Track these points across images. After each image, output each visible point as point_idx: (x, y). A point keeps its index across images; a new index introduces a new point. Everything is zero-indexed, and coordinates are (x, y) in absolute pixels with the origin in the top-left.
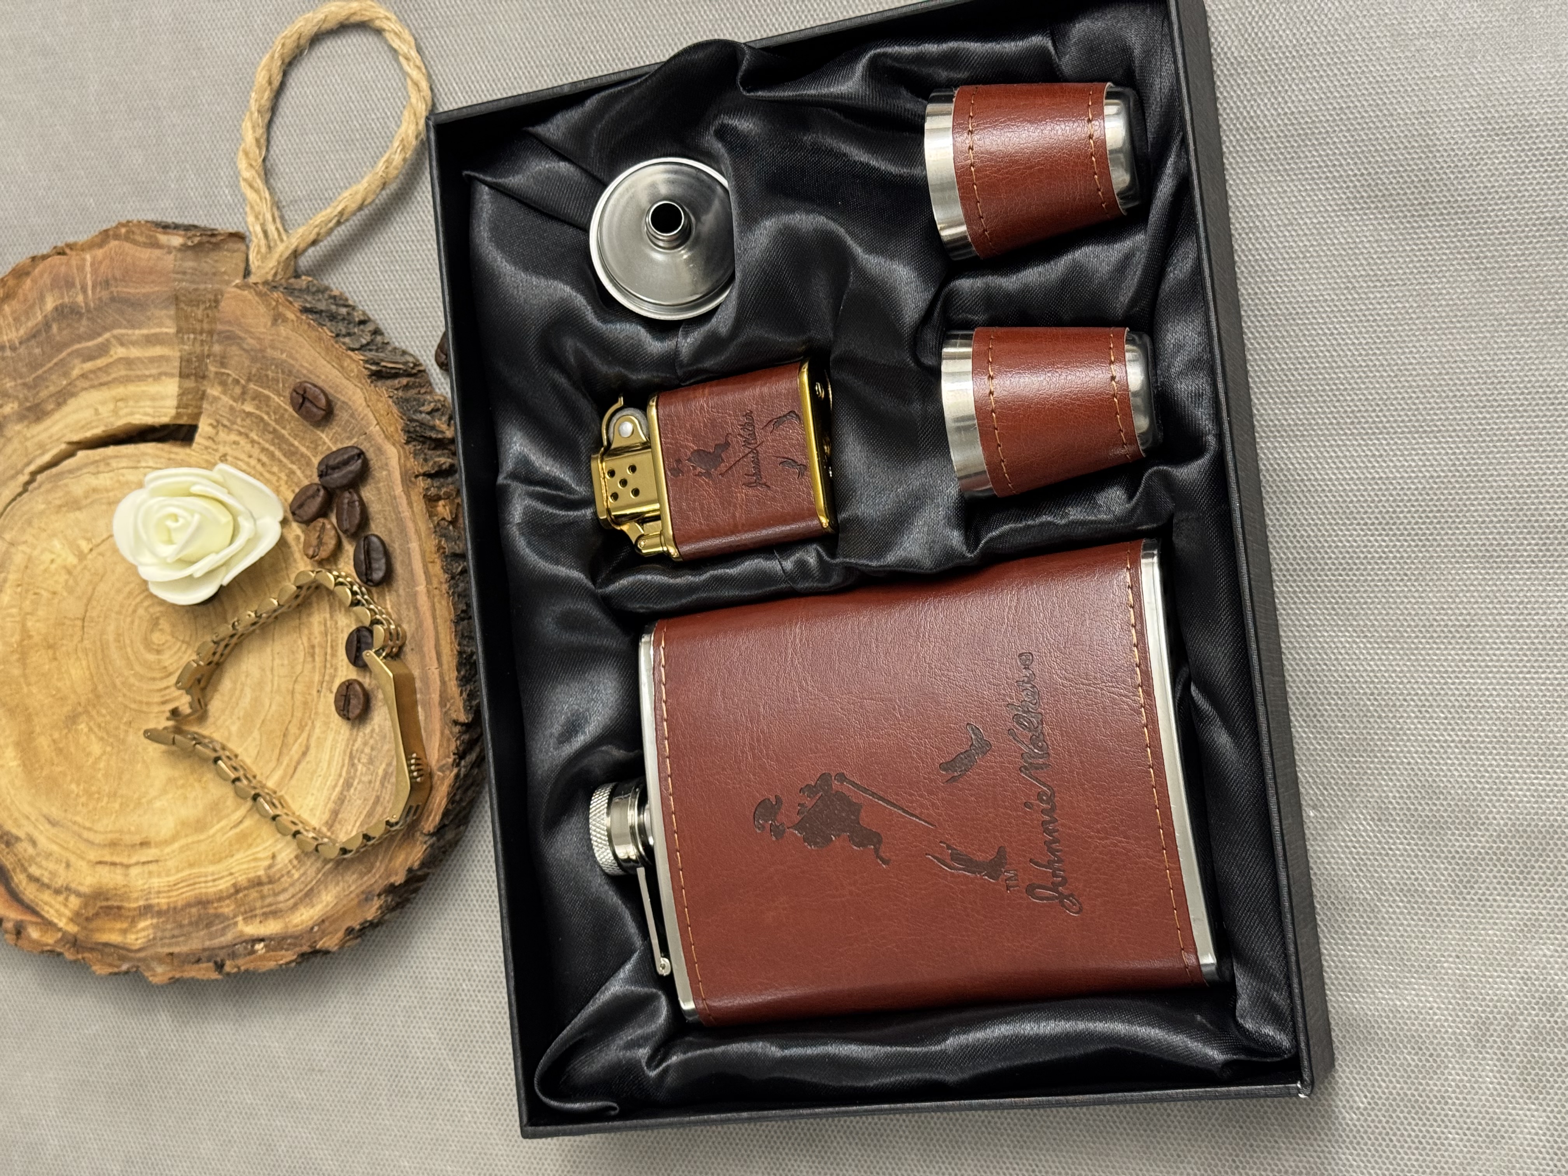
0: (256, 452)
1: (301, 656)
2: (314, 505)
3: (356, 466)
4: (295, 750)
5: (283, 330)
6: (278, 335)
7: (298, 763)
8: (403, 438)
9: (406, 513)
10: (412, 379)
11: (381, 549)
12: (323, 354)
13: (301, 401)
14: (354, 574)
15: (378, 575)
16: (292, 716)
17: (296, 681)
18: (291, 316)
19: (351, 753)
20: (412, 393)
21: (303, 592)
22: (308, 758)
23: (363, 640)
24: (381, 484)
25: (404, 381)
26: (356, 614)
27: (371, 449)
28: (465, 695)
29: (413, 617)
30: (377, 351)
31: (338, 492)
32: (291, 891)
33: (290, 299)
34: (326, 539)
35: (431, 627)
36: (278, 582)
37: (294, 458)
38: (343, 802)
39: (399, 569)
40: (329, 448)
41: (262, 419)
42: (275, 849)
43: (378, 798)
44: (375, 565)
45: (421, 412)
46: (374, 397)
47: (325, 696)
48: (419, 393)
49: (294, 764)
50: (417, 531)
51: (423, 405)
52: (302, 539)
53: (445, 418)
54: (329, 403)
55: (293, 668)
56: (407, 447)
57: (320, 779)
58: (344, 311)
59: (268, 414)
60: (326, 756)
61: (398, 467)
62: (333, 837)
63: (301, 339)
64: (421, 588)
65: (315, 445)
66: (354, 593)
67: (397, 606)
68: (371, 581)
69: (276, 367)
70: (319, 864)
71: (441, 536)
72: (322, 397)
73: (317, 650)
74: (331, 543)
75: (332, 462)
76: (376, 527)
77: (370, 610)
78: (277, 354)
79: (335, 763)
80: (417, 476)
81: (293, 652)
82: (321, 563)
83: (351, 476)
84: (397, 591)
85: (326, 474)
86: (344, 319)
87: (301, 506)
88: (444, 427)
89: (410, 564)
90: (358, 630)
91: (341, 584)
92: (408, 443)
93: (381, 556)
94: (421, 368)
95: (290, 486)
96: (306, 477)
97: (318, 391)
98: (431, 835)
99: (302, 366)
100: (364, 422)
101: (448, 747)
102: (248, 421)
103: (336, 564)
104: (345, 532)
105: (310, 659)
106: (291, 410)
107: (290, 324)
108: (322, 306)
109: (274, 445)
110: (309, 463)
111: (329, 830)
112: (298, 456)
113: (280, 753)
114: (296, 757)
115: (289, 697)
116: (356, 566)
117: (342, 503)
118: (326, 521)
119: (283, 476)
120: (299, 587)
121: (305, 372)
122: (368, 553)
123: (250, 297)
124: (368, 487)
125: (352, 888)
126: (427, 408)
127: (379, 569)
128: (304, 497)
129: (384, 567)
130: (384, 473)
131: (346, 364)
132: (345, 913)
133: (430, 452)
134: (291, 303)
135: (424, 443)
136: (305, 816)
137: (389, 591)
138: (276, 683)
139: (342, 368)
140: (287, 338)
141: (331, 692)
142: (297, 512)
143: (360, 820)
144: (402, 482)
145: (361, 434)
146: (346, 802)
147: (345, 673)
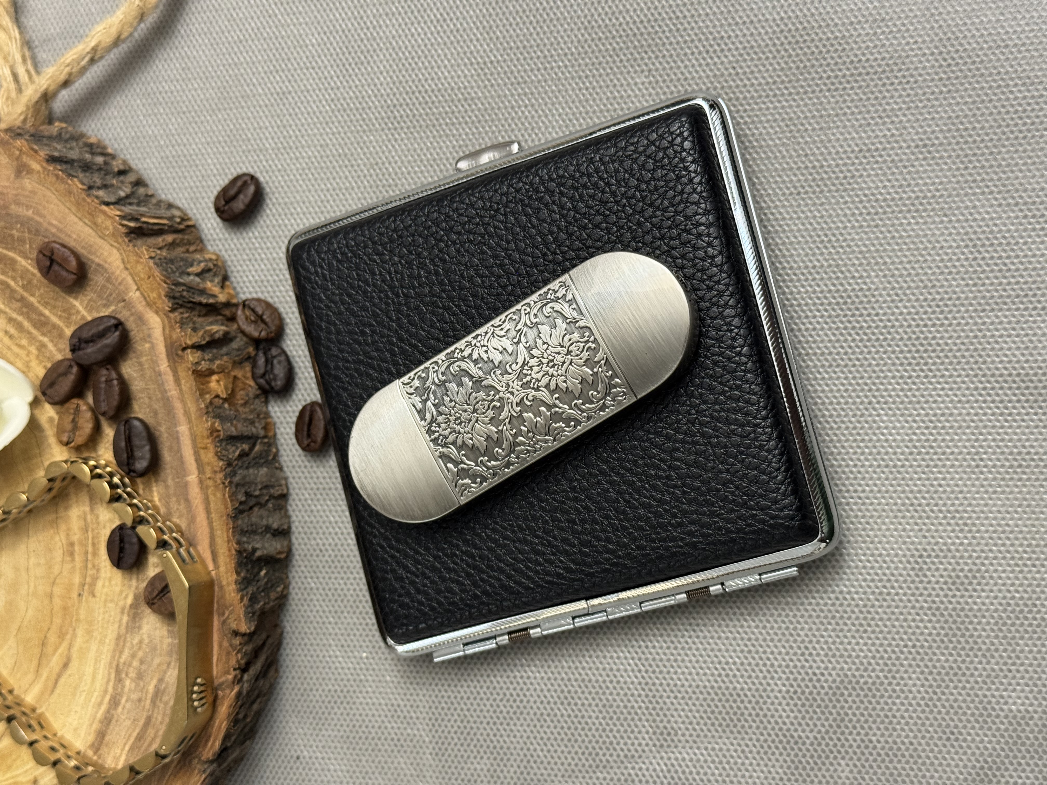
1: (58, 554)
2: (66, 384)
3: (113, 338)
4: (55, 662)
5: (29, 184)
6: (23, 189)
7: (59, 676)
8: (167, 305)
9: (173, 392)
10: (180, 236)
11: (144, 434)
12: (74, 209)
13: (48, 263)
14: (114, 464)
15: (141, 465)
16: (52, 622)
17: (54, 583)
18: (35, 166)
19: (118, 666)
20: (178, 251)
21: (57, 485)
22: (69, 671)
23: (126, 539)
24: (144, 359)
25: (170, 238)
26: (117, 510)
27: (132, 319)
28: (246, 600)
29: (185, 511)
30: (138, 203)
31: (95, 367)
33: (36, 147)
34: (81, 422)
35: (205, 523)
36: (31, 470)
37: (45, 330)
38: (110, 721)
39: (167, 456)
40: (83, 317)
41: (8, 286)
43: (149, 719)
44: (138, 454)
45: (189, 274)
46: (133, 258)
47: (87, 601)
48: (187, 251)
49: (54, 677)
50: (186, 413)
51: (192, 265)
52: (55, 423)
53: (217, 280)
54: (81, 265)
55: (50, 567)
56: (172, 315)
57: (84, 694)
58: (101, 159)
59: (14, 279)
60: (89, 670)
61: (162, 338)
62: (100, 761)
63: (48, 193)
64: (193, 478)
65: (68, 314)
66: (113, 486)
67: (164, 499)
68: (134, 471)
69: (22, 225)
71: (214, 416)
72: (73, 258)
73: (77, 548)
74: (87, 427)
75: (86, 335)
76: (140, 408)
77: (131, 505)
78: (22, 211)
79: (100, 677)
80: (184, 349)
81: (50, 550)
82: (76, 451)
83: (107, 350)
84: (165, 481)
85: (79, 349)
86: (100, 169)
87: (52, 385)
88: (216, 290)
89: (179, 450)
90: (121, 527)
91: (100, 476)
92: (173, 310)
93: (144, 442)
94: (190, 223)
95: (41, 362)
96: (60, 351)
97: (67, 253)
98: (211, 761)
99: (50, 224)
100: (122, 287)
101: (226, 661)
103: (93, 451)
104: (103, 413)
105: (68, 559)
106: (39, 274)
107: (35, 177)
108: (74, 154)
109: (22, 314)
110: (61, 335)
111: (95, 753)
112: (49, 327)
113: (39, 665)
114: (57, 669)
115: (46, 602)
116: (116, 454)
117: (99, 382)
118: (81, 402)
119: (33, 349)
120: (50, 480)
121: (54, 230)
122: (129, 440)
124: (129, 362)
126: (196, 269)
127: (142, 458)
128: (55, 375)
129: (148, 456)
130: (147, 345)
131: (99, 220)
133: (201, 319)
134: (36, 152)
135: (192, 309)
136: (69, 739)
137: (156, 481)
138: (32, 585)
139: (95, 226)
140: (33, 192)
141: (94, 596)
142: (48, 392)
143: (130, 742)
144: (168, 355)
145: (119, 302)
146: (114, 721)
147: (109, 575)
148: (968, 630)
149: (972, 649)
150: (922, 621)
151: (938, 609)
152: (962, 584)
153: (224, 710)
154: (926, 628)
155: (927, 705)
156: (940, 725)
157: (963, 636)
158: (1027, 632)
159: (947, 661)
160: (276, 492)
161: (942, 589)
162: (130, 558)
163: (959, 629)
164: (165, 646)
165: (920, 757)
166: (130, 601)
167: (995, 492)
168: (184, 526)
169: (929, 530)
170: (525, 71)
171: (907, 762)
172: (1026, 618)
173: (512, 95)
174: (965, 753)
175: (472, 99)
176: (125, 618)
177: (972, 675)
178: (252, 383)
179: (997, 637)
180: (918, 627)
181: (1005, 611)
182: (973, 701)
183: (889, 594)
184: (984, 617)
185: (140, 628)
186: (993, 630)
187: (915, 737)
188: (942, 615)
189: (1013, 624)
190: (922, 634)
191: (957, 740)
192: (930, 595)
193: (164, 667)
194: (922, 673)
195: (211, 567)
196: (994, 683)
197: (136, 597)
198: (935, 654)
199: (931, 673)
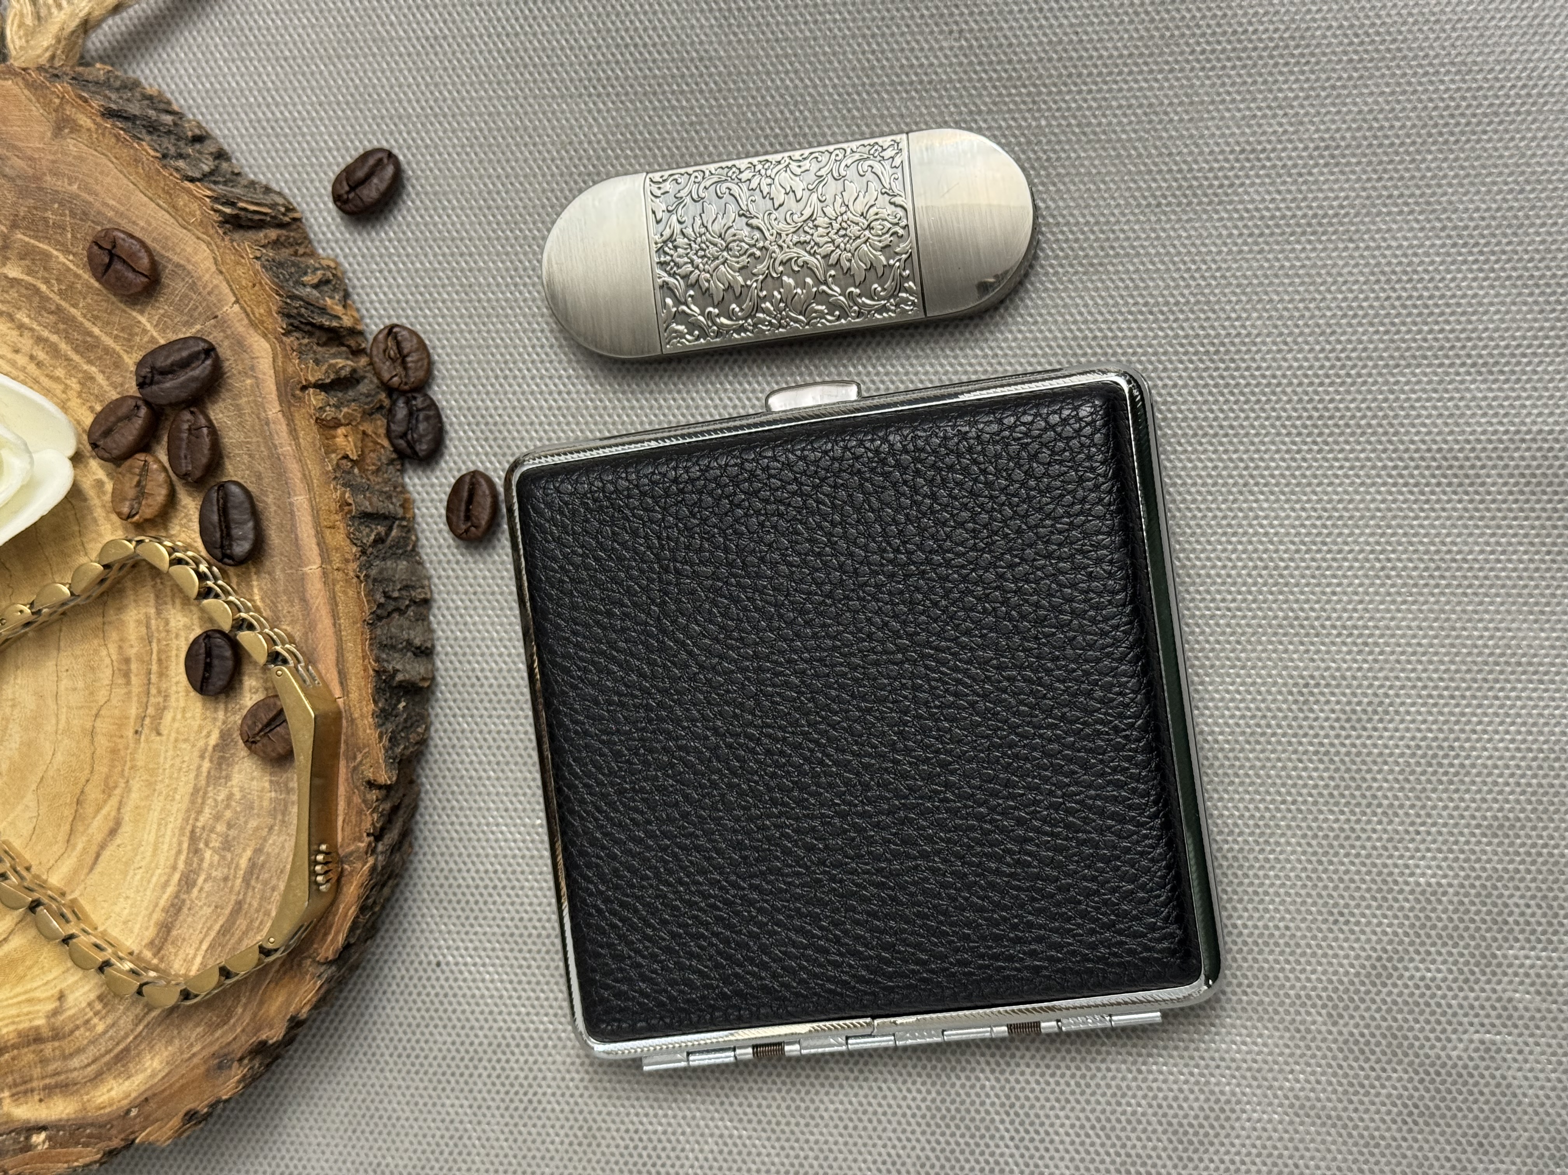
0: (26, 343)
1: (106, 674)
2: (129, 432)
3: (201, 370)
4: (97, 826)
5: (72, 145)
6: (64, 153)
7: (102, 847)
8: (279, 325)
9: (285, 446)
10: (285, 232)
11: (247, 505)
12: (142, 184)
13: (106, 261)
14: (199, 544)
15: (241, 548)
16: (92, 770)
17: (97, 716)
18: (85, 121)
19: (193, 832)
20: (285, 253)
21: (113, 574)
22: (118, 841)
23: (215, 652)
24: (243, 400)
25: (273, 234)
26: (202, 610)
27: (226, 343)
28: (385, 740)
29: (300, 616)
30: (225, 183)
31: (168, 411)
32: (92, 1052)
33: (83, 95)
34: (150, 487)
35: (330, 631)
36: (65, 555)
37: (92, 355)
38: (180, 910)
39: (275, 537)
40: (153, 339)
41: (37, 291)
42: (63, 985)
43: (239, 904)
44: (237, 532)
45: (304, 285)
46: (230, 258)
47: (147, 741)
48: (296, 254)
49: (94, 848)
50: (306, 478)
51: (306, 273)
52: (109, 486)
53: (337, 296)
54: (154, 264)
55: (92, 693)
56: (286, 340)
57: (140, 873)
58: (168, 119)
59: (47, 282)
60: (149, 837)
61: (272, 373)
62: (162, 966)
63: (104, 160)
64: (313, 568)
65: (129, 333)
66: (202, 577)
67: (272, 598)
68: (230, 557)
69: (61, 205)
70: (138, 1010)
71: (344, 485)
72: (143, 254)
73: (134, 666)
74: (160, 495)
75: (162, 362)
76: (237, 468)
77: (229, 603)
78: (62, 185)
79: (165, 847)
80: (304, 388)
81: (92, 669)
82: (140, 527)
83: (194, 385)
84: (270, 573)
85: (152, 383)
86: (169, 132)
87: (107, 433)
88: (339, 309)
89: (293, 528)
90: (207, 636)
91: (180, 561)
92: (287, 333)
93: (245, 517)
94: (296, 214)
95: (86, 401)
96: (114, 386)
97: (137, 246)
98: (329, 963)
99: (105, 204)
100: (213, 298)
101: (359, 823)
102: (13, 293)
103: (166, 528)
104: (184, 477)
105: (121, 681)
106: (86, 276)
107: (85, 136)
108: (134, 109)
109: (57, 332)
110: (118, 364)
111: (155, 955)
112: (100, 352)
113: (71, 831)
114: (99, 837)
115: (86, 741)
116: (204, 532)
117: (180, 431)
118: (150, 459)
119: (74, 384)
120: (106, 567)
121: (111, 214)
122: (224, 512)
123: (16, 90)
124: (221, 404)
125: (195, 1050)
126: (311, 278)
127: (244, 538)
128: (112, 419)
129: (251, 536)
130: (249, 381)
131: (181, 203)
132: (182, 1088)
133: (322, 349)
134: (86, 101)
135: (310, 334)
136: (115, 933)
137: (258, 573)
138: (63, 718)
139: (174, 210)
140: (81, 158)
141: (159, 734)
142: (101, 443)
143: (209, 939)
144: (279, 396)
145: (208, 319)
146: (185, 910)
147: (182, 704)
148: (1364, 779)
149: (1369, 805)
150: (1305, 769)
151: (1327, 753)
152: (1359, 720)
153: (352, 891)
154: (1310, 778)
155: (1309, 878)
156: (1326, 904)
157: (1359, 788)
158: (1440, 782)
159: (1337, 820)
160: (418, 594)
161: (1332, 728)
162: (218, 680)
163: (1353, 779)
164: (266, 803)
165: (1298, 945)
166: (214, 739)
167: (1404, 602)
168: (297, 636)
169: (1318, 652)
170: (787, 23)
171: (1282, 953)
172: (1440, 765)
173: (768, 56)
174: (1358, 940)
175: (710, 59)
176: (206, 765)
177: (1369, 839)
178: (386, 443)
179: (1402, 789)
180: (1300, 777)
181: (1413, 755)
182: (1369, 873)
183: (1263, 734)
184: (1386, 763)
185: (228, 778)
186: (1397, 780)
187: (1293, 919)
188: (1332, 761)
189: (1424, 773)
190: (1305, 786)
191: (1347, 922)
192: (1316, 736)
193: (264, 833)
194: (1304, 836)
195: (337, 693)
196: (1396, 848)
197: (225, 736)
198: (1321, 812)
199: (1315, 836)
